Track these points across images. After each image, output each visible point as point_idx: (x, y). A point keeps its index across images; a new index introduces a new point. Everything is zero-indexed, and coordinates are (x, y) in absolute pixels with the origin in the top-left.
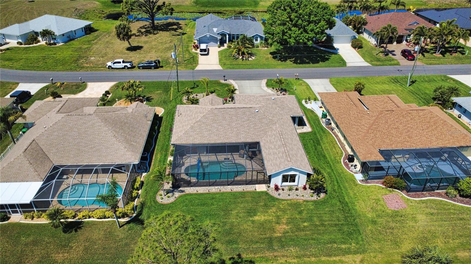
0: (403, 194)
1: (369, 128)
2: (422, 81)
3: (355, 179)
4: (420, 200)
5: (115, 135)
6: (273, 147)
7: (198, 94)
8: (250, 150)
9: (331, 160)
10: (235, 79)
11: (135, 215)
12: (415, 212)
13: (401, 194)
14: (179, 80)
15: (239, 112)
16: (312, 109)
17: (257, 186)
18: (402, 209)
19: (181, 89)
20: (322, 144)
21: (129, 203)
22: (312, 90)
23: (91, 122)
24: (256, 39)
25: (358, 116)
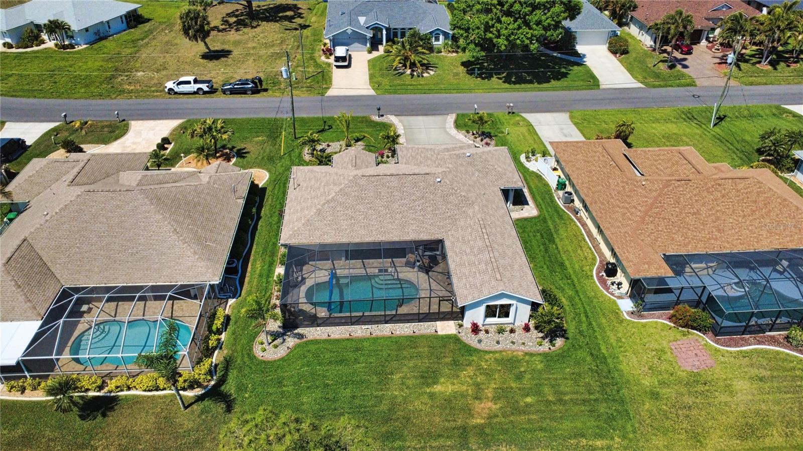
0: (707, 340)
1: (646, 213)
2: (737, 117)
3: (619, 309)
4: (738, 351)
5: (175, 230)
6: (468, 251)
7: (330, 144)
8: (426, 253)
9: (575, 272)
10: (398, 114)
11: (213, 383)
12: (731, 376)
13: (703, 339)
14: (295, 116)
15: (405, 183)
16: (538, 172)
17: (439, 323)
18: (707, 369)
19: (301, 133)
20: (557, 240)
21: (202, 361)
22: (537, 135)
23: (131, 204)
24: (435, 37)
25: (624, 189)
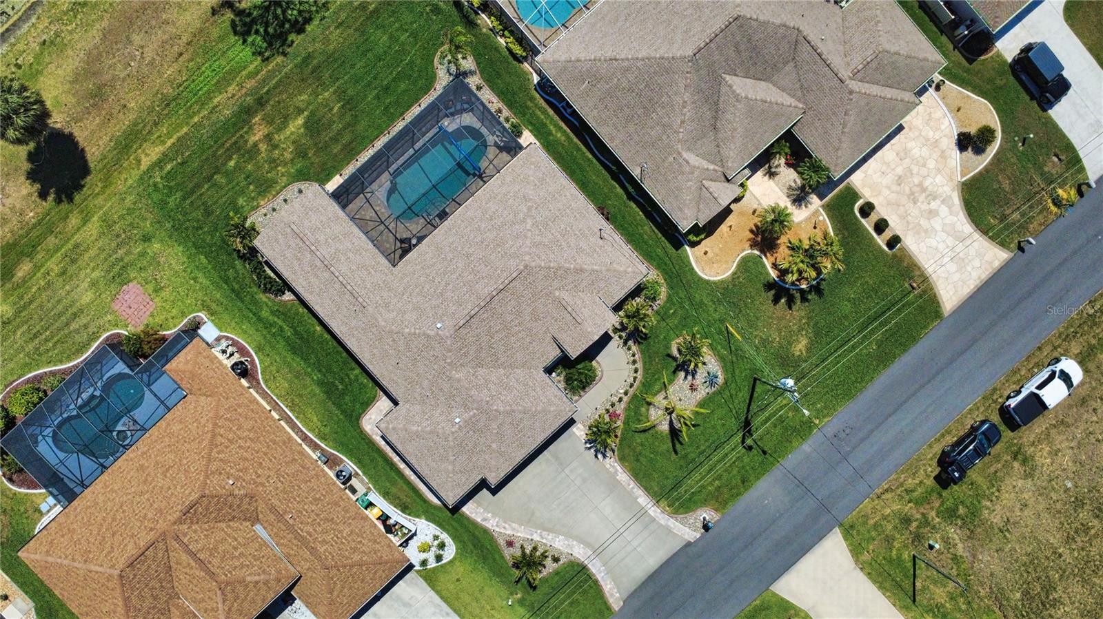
3: (212, 321)
4: (100, 336)
9: (275, 348)
12: (97, 302)
17: (341, 181)
18: (117, 296)
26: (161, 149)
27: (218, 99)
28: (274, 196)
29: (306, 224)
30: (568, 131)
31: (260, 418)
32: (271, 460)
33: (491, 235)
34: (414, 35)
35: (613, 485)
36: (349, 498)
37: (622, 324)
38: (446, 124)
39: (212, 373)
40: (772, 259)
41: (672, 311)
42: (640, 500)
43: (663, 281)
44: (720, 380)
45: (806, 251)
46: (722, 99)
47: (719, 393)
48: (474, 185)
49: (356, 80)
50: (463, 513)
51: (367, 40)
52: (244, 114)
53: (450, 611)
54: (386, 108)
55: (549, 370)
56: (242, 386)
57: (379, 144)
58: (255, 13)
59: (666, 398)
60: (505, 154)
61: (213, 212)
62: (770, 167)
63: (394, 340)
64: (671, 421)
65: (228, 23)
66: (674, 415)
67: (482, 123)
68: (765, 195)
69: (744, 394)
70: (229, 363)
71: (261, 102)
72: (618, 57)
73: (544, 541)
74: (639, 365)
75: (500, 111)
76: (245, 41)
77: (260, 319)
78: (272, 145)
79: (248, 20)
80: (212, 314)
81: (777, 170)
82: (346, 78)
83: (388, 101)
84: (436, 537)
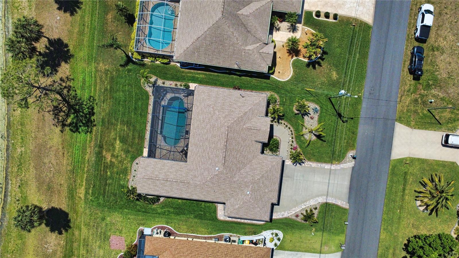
3: (146, 227)
6: (170, 170)
9: (172, 218)
11: (134, 60)
17: (147, 149)
18: (110, 244)
26: (83, 188)
27: (87, 157)
28: (131, 172)
29: (148, 173)
30: (203, 72)
31: (187, 244)
32: (202, 255)
33: (208, 126)
34: (129, 85)
35: (313, 170)
36: (235, 245)
37: (272, 118)
38: (163, 103)
39: (160, 244)
40: (302, 56)
41: (284, 100)
42: (326, 167)
43: (274, 93)
44: (318, 108)
45: (311, 45)
46: (243, 21)
47: (321, 112)
48: (189, 115)
49: (124, 114)
50: (274, 219)
51: (116, 99)
52: (99, 155)
53: (296, 253)
54: (141, 115)
55: (262, 152)
56: (172, 239)
57: (149, 128)
58: (75, 121)
59: (306, 129)
60: (189, 97)
61: (116, 194)
62: (276, 28)
63: (207, 185)
64: (314, 134)
65: (69, 131)
66: (313, 132)
67: (174, 93)
68: (282, 38)
69: (330, 106)
70: (162, 235)
71: (101, 147)
72: (199, 36)
73: (307, 206)
74: (289, 126)
75: (176, 85)
76: (79, 132)
77: (159, 214)
78: (116, 157)
79: (74, 125)
80: (144, 225)
81: (279, 26)
82: (120, 116)
83: (139, 112)
84: (272, 234)
